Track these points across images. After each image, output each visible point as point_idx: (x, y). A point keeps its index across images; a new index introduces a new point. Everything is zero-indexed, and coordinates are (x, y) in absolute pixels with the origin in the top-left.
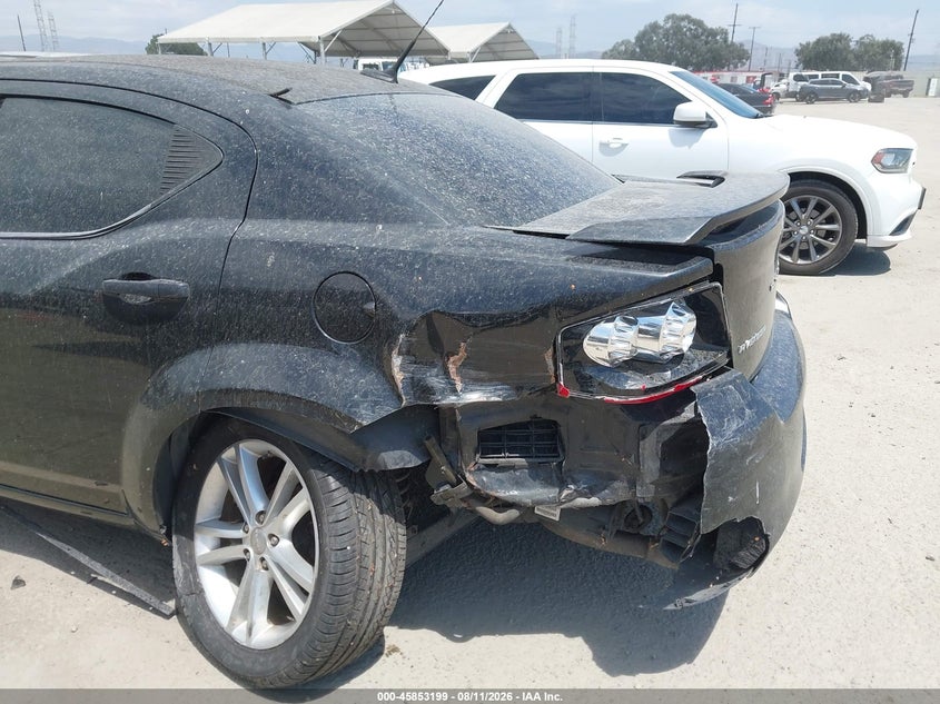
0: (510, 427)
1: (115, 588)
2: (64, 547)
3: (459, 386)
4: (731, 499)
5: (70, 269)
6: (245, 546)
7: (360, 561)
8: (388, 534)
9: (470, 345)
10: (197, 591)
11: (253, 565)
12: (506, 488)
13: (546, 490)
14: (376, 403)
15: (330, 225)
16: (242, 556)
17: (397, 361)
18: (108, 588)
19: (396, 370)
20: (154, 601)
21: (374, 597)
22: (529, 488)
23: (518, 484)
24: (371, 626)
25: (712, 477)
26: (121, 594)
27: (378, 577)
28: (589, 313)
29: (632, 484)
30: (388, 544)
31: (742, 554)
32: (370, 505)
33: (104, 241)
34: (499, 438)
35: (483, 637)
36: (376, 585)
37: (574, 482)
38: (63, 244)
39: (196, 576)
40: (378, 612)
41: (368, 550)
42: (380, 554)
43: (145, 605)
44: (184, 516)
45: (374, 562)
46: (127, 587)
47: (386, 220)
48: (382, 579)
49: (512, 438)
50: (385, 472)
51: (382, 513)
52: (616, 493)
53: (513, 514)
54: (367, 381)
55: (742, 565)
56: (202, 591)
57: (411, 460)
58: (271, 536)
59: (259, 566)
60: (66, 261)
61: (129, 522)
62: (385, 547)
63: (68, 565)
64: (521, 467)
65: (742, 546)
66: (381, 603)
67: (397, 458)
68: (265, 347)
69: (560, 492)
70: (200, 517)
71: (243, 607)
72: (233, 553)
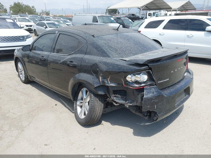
0: (119, 90)
1: (68, 108)
2: (62, 101)
3: (109, 83)
4: (148, 107)
5: (64, 60)
6: (83, 103)
7: (94, 107)
8: (100, 104)
9: (110, 76)
10: (76, 109)
11: (83, 106)
12: (117, 100)
13: (123, 101)
14: (97, 84)
15: (95, 56)
16: (82, 105)
17: (101, 78)
18: (67, 108)
19: (100, 79)
20: (72, 110)
21: (96, 113)
22: (121, 101)
23: (119, 100)
24: (96, 118)
25: (144, 102)
26: (69, 109)
27: (97, 110)
28: (127, 73)
29: (137, 102)
30: (100, 106)
31: (154, 118)
32: (97, 99)
33: (68, 56)
34: (117, 92)
35: (117, 126)
36: (97, 111)
37: (128, 101)
38: (64, 56)
39: (77, 107)
40: (97, 116)
41: (96, 106)
42: (98, 107)
43: (71, 111)
44: (76, 98)
45: (97, 108)
46: (69, 108)
47: (103, 56)
48: (98, 111)
49: (119, 92)
50: (99, 95)
51: (99, 101)
52: (135, 104)
53: (118, 104)
54: (97, 80)
55: (154, 120)
56: (77, 109)
57: (103, 93)
58: (86, 102)
59: (84, 107)
60: (64, 59)
61: (70, 98)
62: (99, 106)
63: (63, 104)
64: (120, 97)
65: (154, 116)
66: (98, 115)
67: (101, 93)
68: (85, 74)
69: (125, 102)
70: (78, 99)
71: (81, 112)
72: (81, 104)
